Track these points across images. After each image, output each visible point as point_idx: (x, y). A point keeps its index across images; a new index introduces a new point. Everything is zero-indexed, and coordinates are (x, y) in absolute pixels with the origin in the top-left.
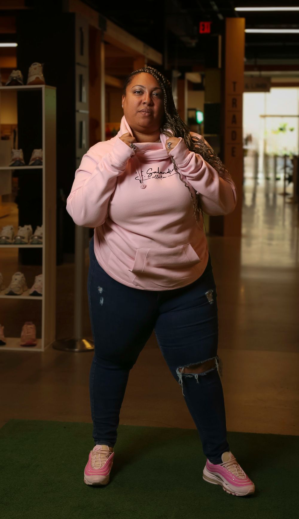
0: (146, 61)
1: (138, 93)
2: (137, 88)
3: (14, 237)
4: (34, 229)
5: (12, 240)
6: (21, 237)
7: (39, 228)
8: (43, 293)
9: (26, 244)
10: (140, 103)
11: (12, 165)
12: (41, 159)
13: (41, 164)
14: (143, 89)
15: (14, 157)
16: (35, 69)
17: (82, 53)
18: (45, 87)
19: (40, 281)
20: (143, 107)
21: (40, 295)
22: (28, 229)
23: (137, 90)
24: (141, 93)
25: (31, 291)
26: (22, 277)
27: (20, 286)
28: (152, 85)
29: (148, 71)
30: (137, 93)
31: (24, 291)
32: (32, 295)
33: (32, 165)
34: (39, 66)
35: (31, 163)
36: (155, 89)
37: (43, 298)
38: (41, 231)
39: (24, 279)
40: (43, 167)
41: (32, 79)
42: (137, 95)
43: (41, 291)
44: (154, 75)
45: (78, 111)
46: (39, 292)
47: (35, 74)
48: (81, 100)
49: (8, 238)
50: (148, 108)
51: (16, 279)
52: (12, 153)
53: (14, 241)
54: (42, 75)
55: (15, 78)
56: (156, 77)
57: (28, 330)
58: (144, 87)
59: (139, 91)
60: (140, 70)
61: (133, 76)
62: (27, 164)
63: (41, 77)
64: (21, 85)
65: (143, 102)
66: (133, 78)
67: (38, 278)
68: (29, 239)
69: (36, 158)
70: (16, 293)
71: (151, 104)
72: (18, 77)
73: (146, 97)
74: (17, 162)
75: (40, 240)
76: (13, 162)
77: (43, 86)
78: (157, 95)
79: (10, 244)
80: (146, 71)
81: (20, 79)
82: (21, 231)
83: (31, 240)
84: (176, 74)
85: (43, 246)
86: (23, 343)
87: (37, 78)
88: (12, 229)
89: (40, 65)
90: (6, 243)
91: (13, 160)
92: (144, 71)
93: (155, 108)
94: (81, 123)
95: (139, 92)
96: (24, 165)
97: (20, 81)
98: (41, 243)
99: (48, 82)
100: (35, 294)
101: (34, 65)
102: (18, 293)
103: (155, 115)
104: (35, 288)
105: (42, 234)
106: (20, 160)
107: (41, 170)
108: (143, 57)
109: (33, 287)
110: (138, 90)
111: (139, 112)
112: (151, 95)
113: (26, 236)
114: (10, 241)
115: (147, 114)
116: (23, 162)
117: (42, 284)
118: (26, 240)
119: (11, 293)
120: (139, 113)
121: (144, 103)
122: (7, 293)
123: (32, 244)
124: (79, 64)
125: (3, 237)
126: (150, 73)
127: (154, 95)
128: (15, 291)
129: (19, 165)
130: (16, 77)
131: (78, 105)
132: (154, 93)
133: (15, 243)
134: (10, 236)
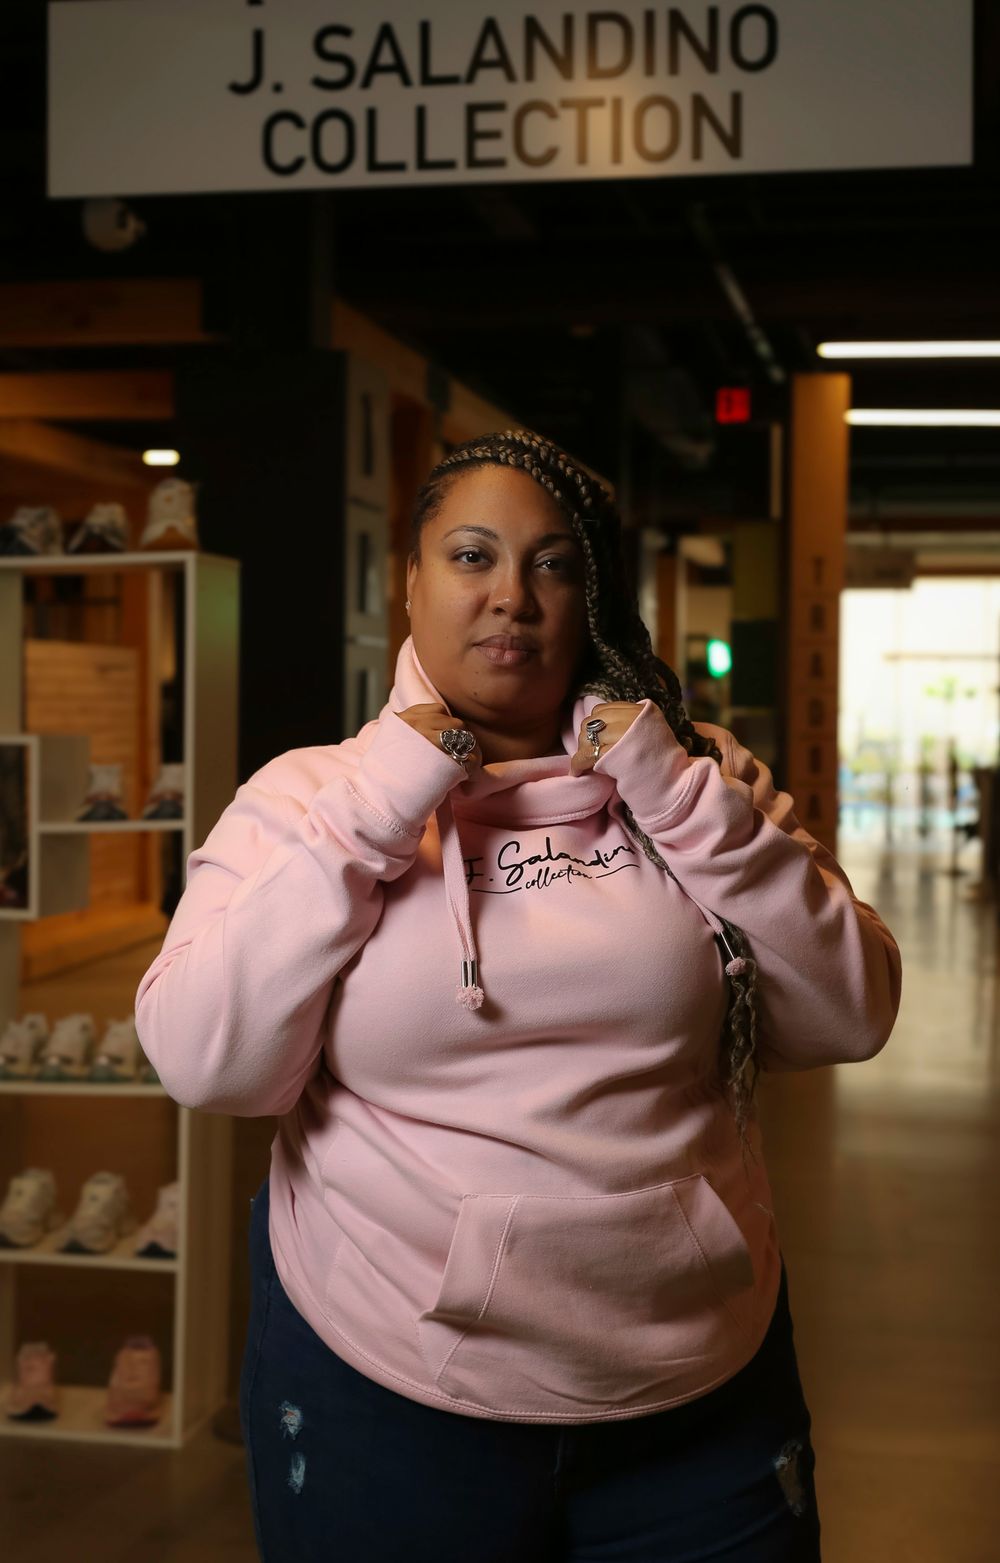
1: (469, 559)
2: (466, 540)
3: (89, 1056)
5: (82, 1066)
6: (108, 1057)
8: (181, 1250)
9: (128, 1080)
10: (479, 607)
11: (87, 818)
12: (178, 797)
13: (177, 814)
14: (491, 542)
15: (94, 789)
16: (169, 500)
17: (368, 470)
18: (199, 564)
19: (172, 1207)
20: (491, 627)
21: (171, 1256)
23: (467, 549)
24: (483, 560)
25: (141, 1241)
26: (117, 1191)
27: (106, 1220)
28: (530, 525)
29: (511, 460)
30: (464, 559)
32: (142, 1254)
33: (152, 818)
34: (184, 492)
35: (147, 812)
36: (546, 541)
37: (179, 1266)
39: (124, 1195)
40: (188, 826)
41: (155, 530)
42: (467, 572)
43: (175, 1243)
44: (538, 479)
45: (353, 641)
46: (167, 1247)
47: (166, 517)
48: (362, 607)
49: (66, 1061)
50: (515, 629)
51: (95, 1198)
53: (87, 1070)
54: (191, 521)
55: (96, 530)
56: (550, 485)
57: (134, 1366)
58: (495, 537)
59: (476, 550)
60: (479, 454)
61: (450, 477)
63: (187, 524)
64: (118, 551)
65: (494, 603)
66: (447, 487)
67: (165, 1195)
68: (138, 1066)
69: (163, 794)
70: (90, 1245)
71: (528, 613)
72: (109, 527)
73: (503, 581)
74: (100, 810)
76: (88, 808)
77: (189, 558)
78: (553, 565)
79: (75, 1080)
80: (502, 456)
81: (115, 532)
82: (115, 1035)
83: (143, 1069)
86: (114, 1417)
87: (171, 530)
88: (85, 1028)
89: (186, 487)
90: (61, 1078)
91: (90, 800)
92: (496, 460)
93: (548, 629)
95: (474, 557)
96: (123, 818)
97: (113, 540)
100: (154, 1251)
101: (165, 487)
102: (98, 1247)
103: (546, 657)
104: (155, 1233)
106: (110, 803)
109: (148, 1227)
110: (471, 549)
111: (475, 645)
112: (527, 567)
113: (129, 1054)
114: (74, 1070)
115: (508, 657)
116: (120, 806)
118: (128, 1069)
119: (75, 1248)
120: (474, 649)
121: (499, 611)
122: (62, 1243)
123: (147, 1080)
124: (357, 501)
125: (52, 1056)
126: (520, 466)
127: (540, 565)
128: (88, 1238)
129: (109, 819)
130: (102, 528)
131: (353, 621)
132: (544, 556)
133: (91, 1079)
134: (77, 1054)
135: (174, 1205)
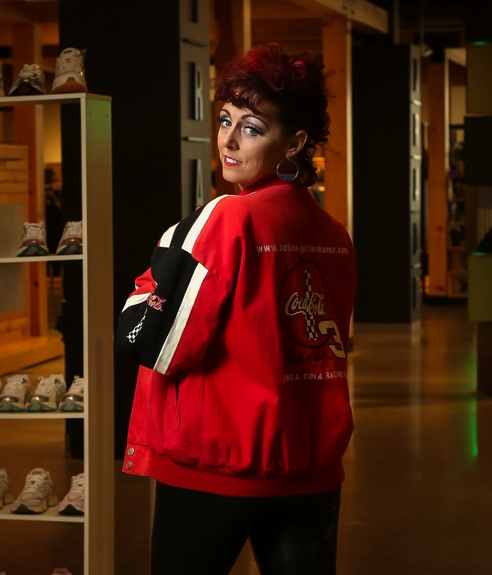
0: (349, 26)
3: (28, 397)
4: (69, 381)
5: (25, 403)
6: (40, 397)
7: (77, 379)
8: (86, 511)
9: (52, 411)
11: (22, 255)
12: (79, 240)
13: (79, 251)
15: (28, 237)
16: (68, 60)
17: (194, 19)
18: (87, 98)
19: (80, 485)
21: (80, 514)
22: (57, 381)
25: (62, 506)
26: (46, 479)
27: (40, 495)
31: (49, 507)
32: (65, 513)
33: (63, 253)
34: (77, 56)
35: (60, 249)
37: (85, 520)
38: (81, 385)
39: (50, 481)
40: (84, 257)
41: (61, 81)
43: (83, 506)
45: (186, 139)
46: (78, 509)
47: (67, 72)
48: (192, 116)
49: (16, 400)
51: (33, 482)
52: (25, 229)
53: (28, 404)
54: (82, 73)
55: (26, 80)
62: (52, 251)
63: (79, 76)
64: (39, 93)
67: (76, 480)
68: (58, 403)
69: (70, 239)
70: (31, 509)
72: (33, 78)
74: (32, 249)
75: (78, 403)
76: (25, 248)
77: (82, 96)
79: (21, 411)
81: (37, 82)
82: (43, 385)
83: (61, 404)
84: (418, 52)
85: (85, 415)
87: (71, 80)
88: (24, 381)
89: (79, 52)
90: (12, 410)
91: (24, 244)
94: (194, 164)
96: (46, 254)
97: (36, 87)
98: (82, 411)
99: (94, 86)
100: (70, 511)
101: (65, 53)
102: (37, 510)
104: (70, 500)
105: (82, 392)
106: (38, 244)
107: (80, 262)
108: (343, 18)
109: (66, 498)
113: (53, 396)
114: (20, 405)
116: (45, 247)
117: (83, 491)
118: (51, 404)
119: (22, 510)
122: (15, 509)
123: (63, 411)
124: (186, 40)
125: (6, 397)
128: (31, 505)
129: (37, 254)
130: (29, 79)
131: (186, 125)
133: (29, 411)
134: (21, 396)
135: (81, 485)
